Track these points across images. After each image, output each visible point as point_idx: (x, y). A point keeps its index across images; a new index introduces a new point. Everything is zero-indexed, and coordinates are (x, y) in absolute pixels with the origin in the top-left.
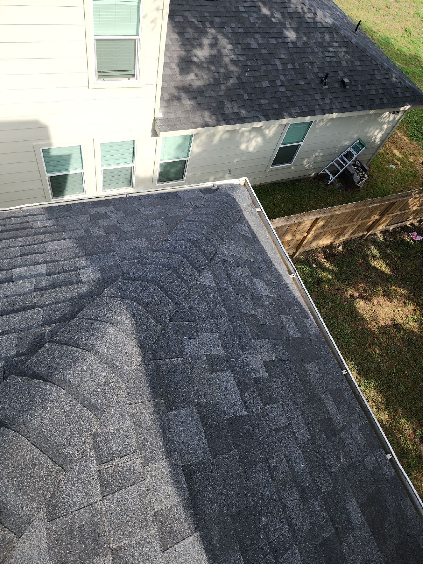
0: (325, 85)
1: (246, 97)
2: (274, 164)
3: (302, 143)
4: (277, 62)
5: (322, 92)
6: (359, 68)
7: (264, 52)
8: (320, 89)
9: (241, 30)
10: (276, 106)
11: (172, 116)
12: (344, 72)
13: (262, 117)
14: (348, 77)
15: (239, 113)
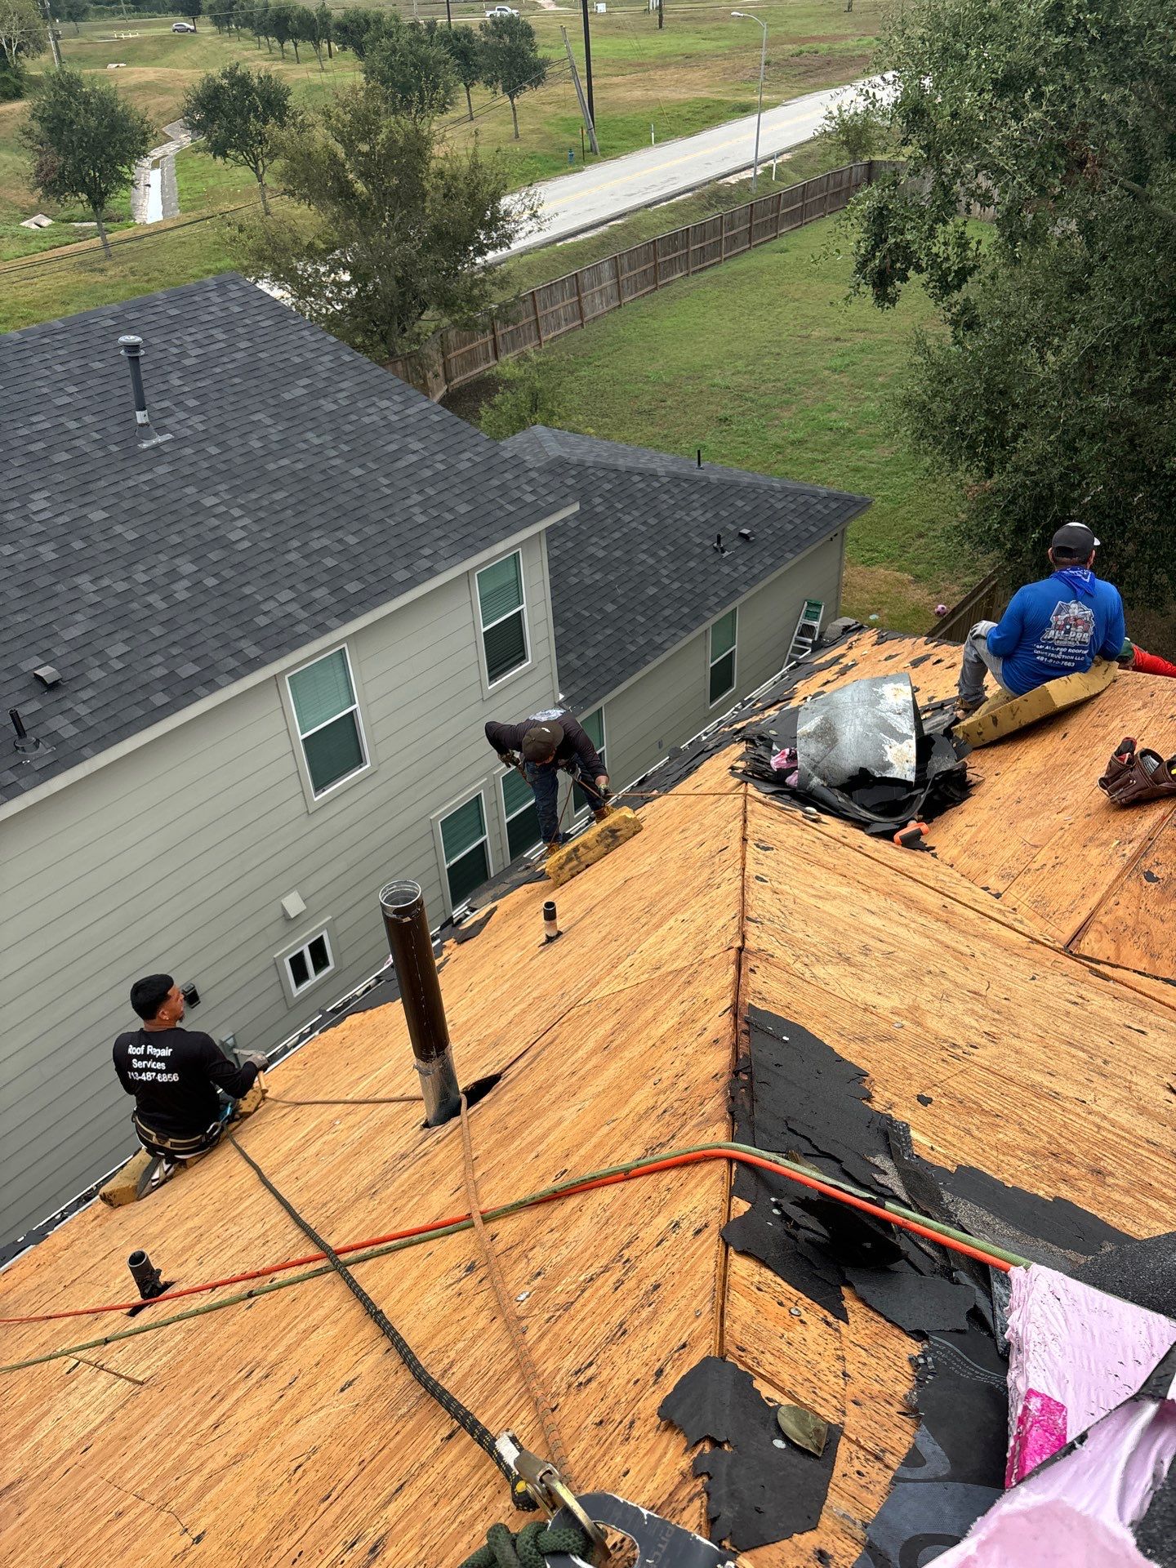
0: (723, 552)
1: (642, 620)
2: (712, 700)
3: (735, 648)
4: (643, 557)
5: (727, 562)
6: (748, 508)
7: (618, 554)
8: (721, 559)
9: (570, 544)
10: (686, 610)
11: (574, 690)
12: (733, 522)
13: (682, 633)
14: (744, 525)
15: (650, 642)
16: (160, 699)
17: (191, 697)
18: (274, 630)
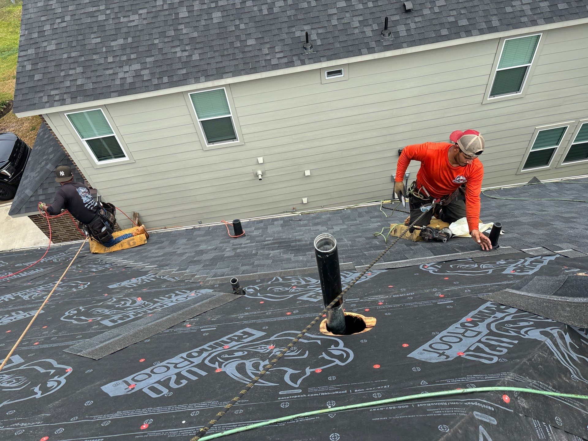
16: (444, 32)
17: (457, 36)
18: (511, 16)
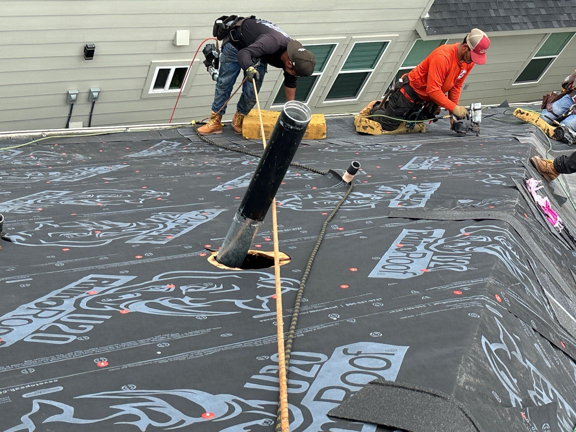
2: (518, 80)
3: (557, 56)
10: (543, 12)
11: (438, 16)
13: (530, 25)
15: (507, 18)
